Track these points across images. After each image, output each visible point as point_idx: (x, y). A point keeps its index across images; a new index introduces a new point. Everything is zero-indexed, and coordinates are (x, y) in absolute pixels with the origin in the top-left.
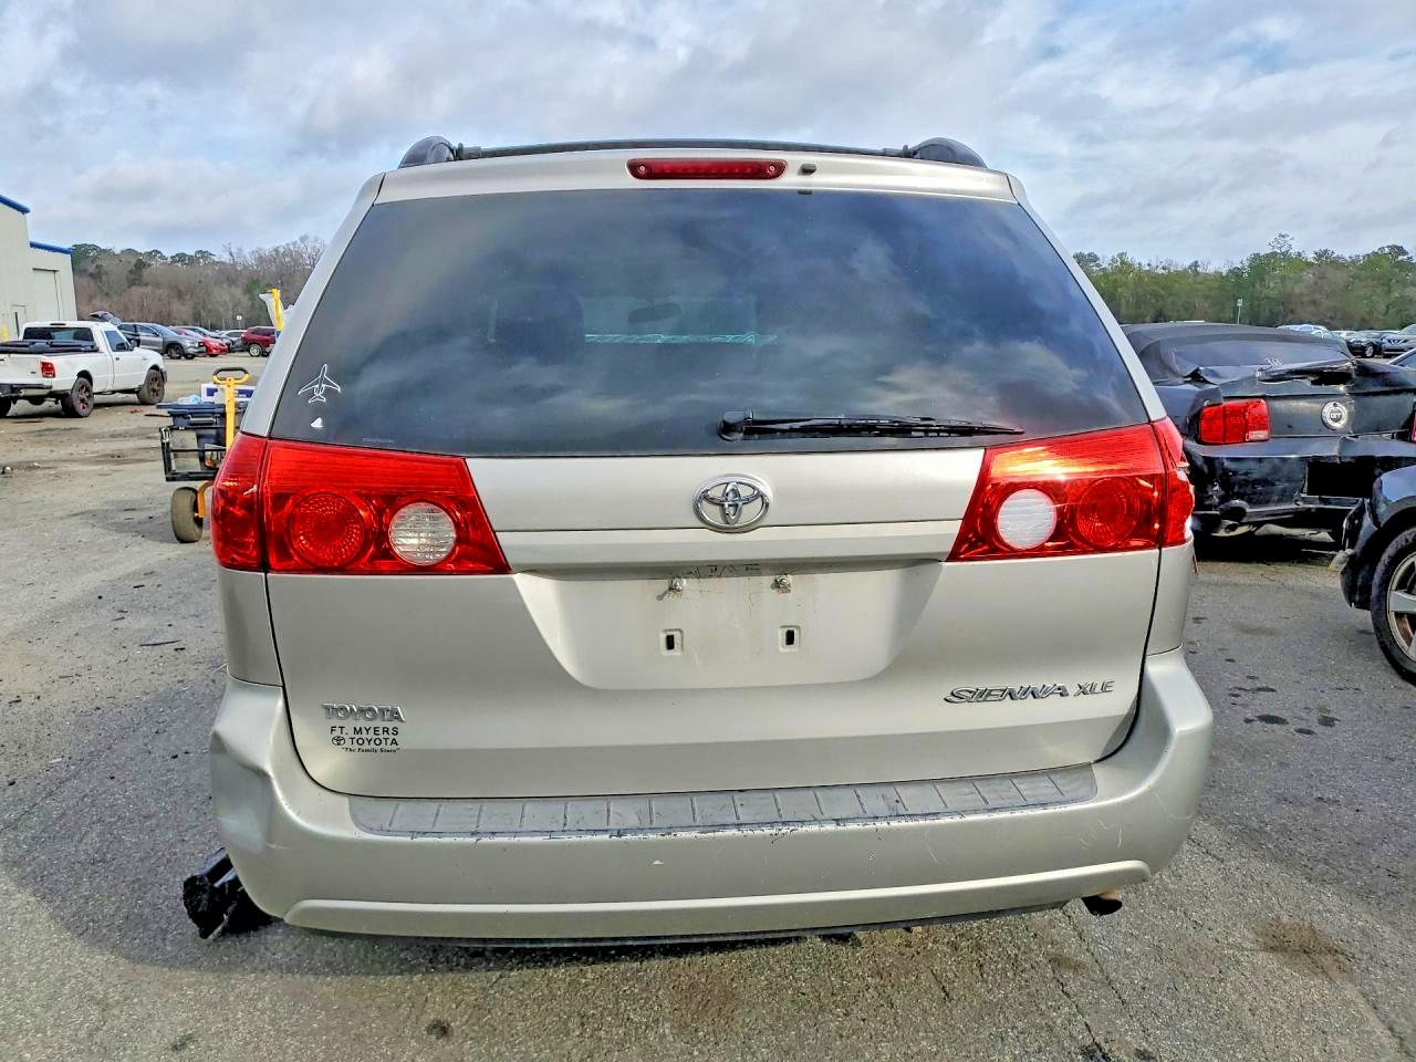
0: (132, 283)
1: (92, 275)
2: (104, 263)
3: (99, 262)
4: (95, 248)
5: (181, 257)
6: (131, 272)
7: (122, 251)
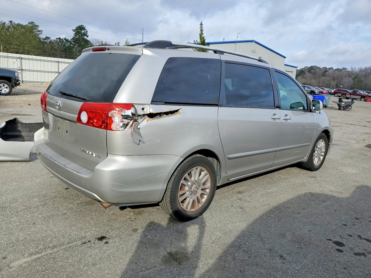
0: (323, 76)
1: (313, 73)
2: (317, 71)
3: (316, 70)
4: (316, 66)
5: (338, 69)
6: (323, 73)
7: (323, 68)
